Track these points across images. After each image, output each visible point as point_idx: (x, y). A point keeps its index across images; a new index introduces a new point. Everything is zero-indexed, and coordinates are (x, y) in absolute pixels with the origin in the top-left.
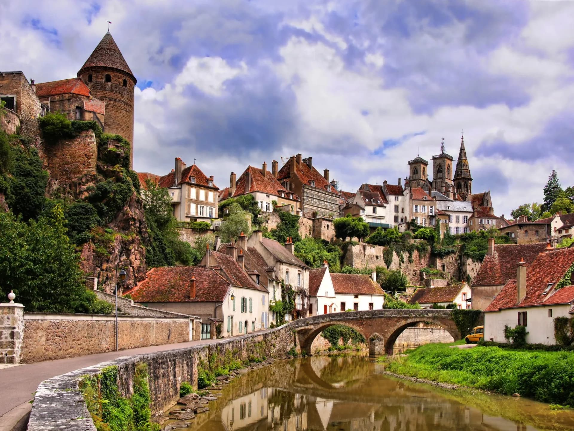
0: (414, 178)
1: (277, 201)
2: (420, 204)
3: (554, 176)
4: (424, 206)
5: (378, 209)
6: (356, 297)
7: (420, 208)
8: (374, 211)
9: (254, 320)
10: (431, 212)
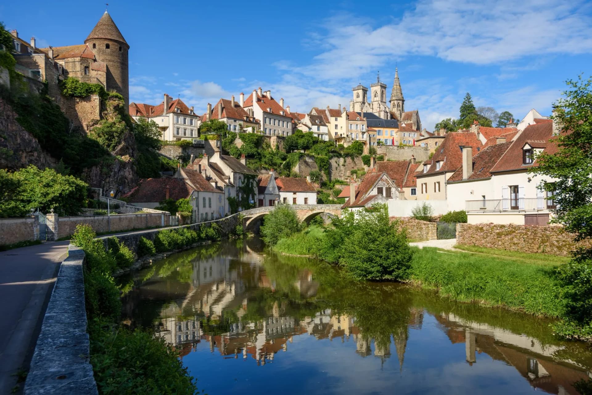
0: (357, 101)
1: (242, 124)
2: (354, 124)
3: (468, 98)
4: (357, 125)
5: (321, 127)
6: (295, 193)
7: (354, 127)
8: (318, 129)
9: (213, 212)
10: (363, 129)
